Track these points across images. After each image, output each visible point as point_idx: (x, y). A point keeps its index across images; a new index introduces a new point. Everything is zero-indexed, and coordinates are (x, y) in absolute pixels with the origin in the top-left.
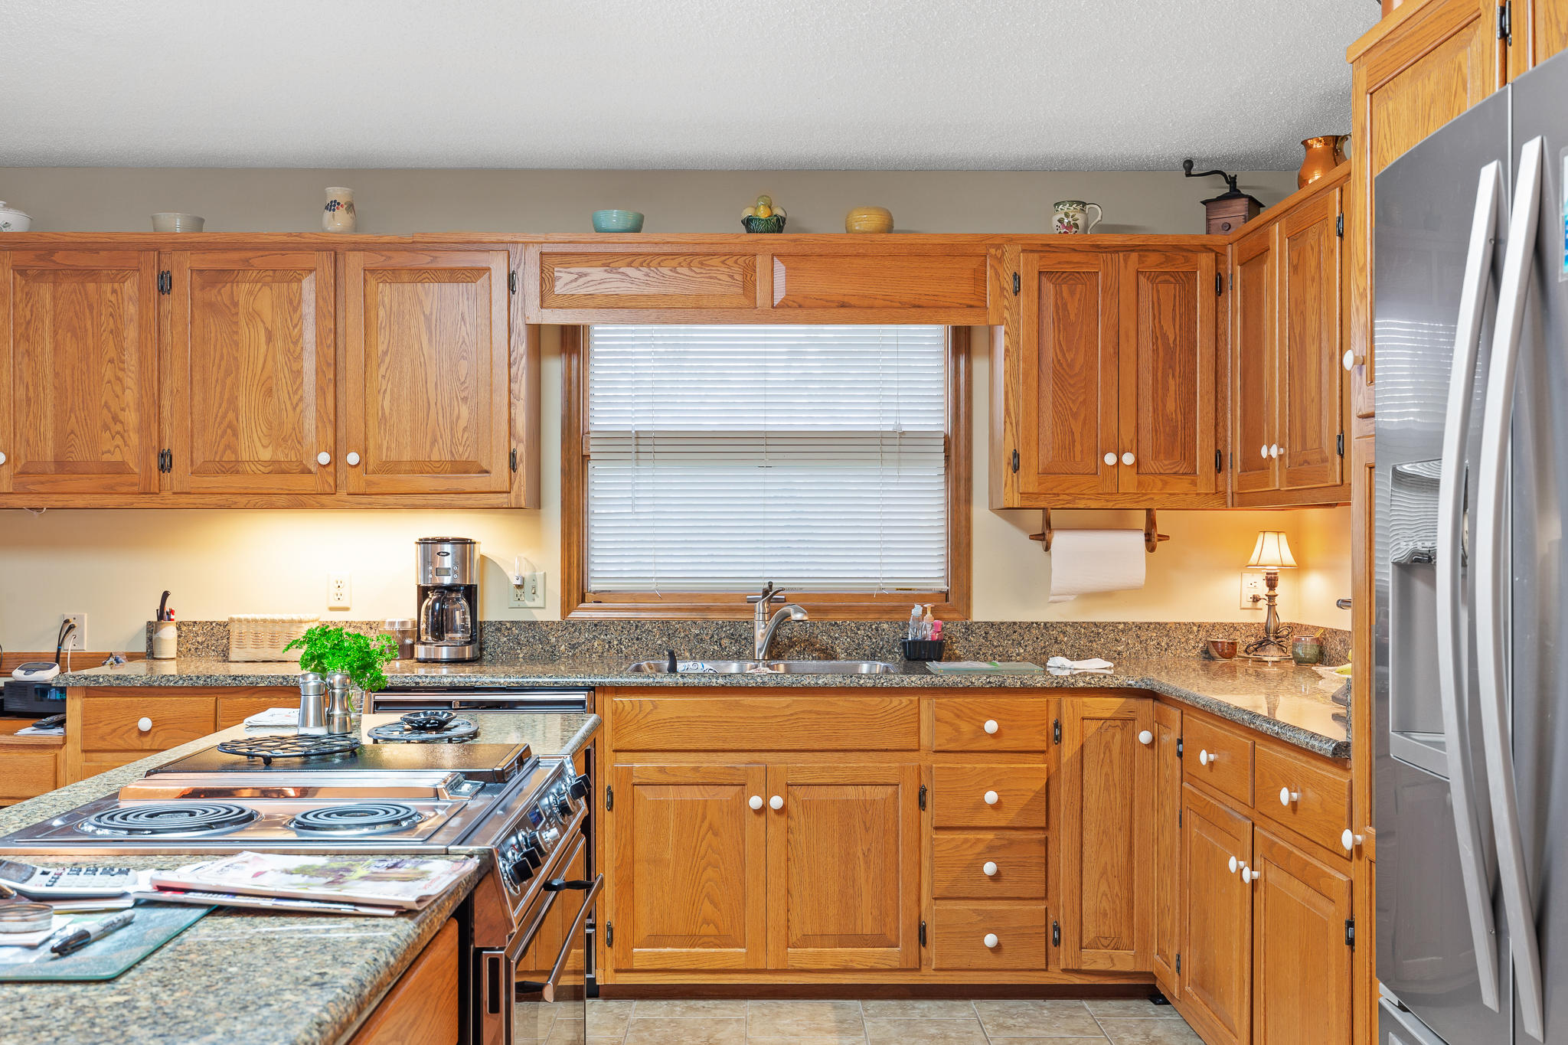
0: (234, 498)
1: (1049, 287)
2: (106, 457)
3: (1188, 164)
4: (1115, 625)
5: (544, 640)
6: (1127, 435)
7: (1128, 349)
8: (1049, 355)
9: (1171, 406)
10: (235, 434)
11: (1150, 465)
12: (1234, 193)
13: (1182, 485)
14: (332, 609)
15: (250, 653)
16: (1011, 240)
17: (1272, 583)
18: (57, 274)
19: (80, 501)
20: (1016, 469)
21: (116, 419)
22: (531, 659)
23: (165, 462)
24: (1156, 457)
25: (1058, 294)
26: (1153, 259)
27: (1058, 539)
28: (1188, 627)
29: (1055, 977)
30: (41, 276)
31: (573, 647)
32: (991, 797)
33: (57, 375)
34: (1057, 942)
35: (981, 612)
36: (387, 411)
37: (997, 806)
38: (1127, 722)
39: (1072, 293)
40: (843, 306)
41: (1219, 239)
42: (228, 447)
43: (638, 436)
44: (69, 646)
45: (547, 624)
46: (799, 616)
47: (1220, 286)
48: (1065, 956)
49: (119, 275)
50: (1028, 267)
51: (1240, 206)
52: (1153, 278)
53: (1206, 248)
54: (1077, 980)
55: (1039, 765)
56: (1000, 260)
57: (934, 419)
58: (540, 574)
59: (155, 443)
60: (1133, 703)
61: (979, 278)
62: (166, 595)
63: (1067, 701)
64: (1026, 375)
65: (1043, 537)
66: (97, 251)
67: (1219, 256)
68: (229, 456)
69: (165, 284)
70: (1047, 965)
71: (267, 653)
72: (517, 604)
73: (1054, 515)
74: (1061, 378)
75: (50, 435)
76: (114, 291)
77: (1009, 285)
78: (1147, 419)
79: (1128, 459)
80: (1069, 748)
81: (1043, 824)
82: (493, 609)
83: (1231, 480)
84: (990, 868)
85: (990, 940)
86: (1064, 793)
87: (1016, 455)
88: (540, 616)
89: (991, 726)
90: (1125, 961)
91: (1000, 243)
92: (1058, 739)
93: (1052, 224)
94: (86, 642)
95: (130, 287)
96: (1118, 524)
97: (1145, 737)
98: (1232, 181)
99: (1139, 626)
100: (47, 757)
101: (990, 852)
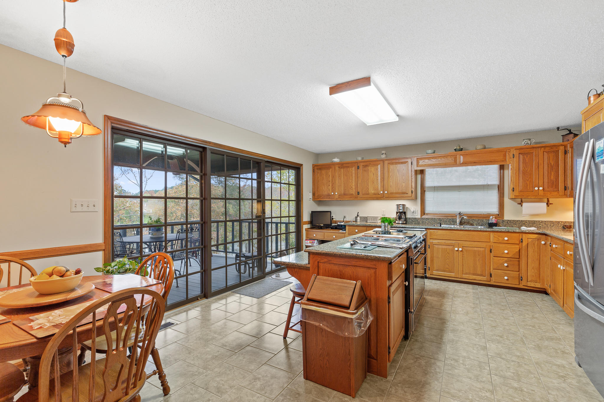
0: (368, 198)
1: (521, 156)
2: (350, 193)
3: (558, 128)
4: (539, 221)
5: (417, 221)
6: (541, 183)
7: (541, 167)
8: (521, 169)
9: (552, 177)
10: (368, 189)
11: (546, 189)
12: (570, 133)
13: (556, 193)
14: (382, 215)
15: (371, 221)
16: (512, 148)
18: (344, 167)
19: (347, 199)
20: (513, 191)
21: (352, 187)
22: (415, 224)
23: (358, 193)
24: (548, 188)
25: (524, 158)
26: (547, 149)
27: (524, 204)
28: (558, 222)
29: (521, 286)
30: (342, 168)
31: (423, 222)
32: (506, 252)
33: (344, 181)
34: (522, 280)
35: (507, 217)
36: (391, 185)
37: (507, 253)
38: (539, 240)
39: (527, 157)
40: (475, 163)
41: (565, 143)
42: (367, 191)
43: (434, 187)
44: (345, 220)
45: (418, 218)
46: (466, 218)
47: (566, 152)
48: (524, 283)
49: (352, 167)
50: (516, 153)
51: (572, 135)
52: (548, 152)
53: (562, 145)
54: (526, 288)
55: (517, 246)
56: (510, 152)
57: (496, 182)
58: (417, 210)
59: (357, 191)
60: (540, 236)
61: (505, 156)
62: (358, 213)
63: (524, 235)
64: (516, 173)
65: (521, 204)
66: (349, 164)
67: (565, 147)
68: (367, 192)
69: (358, 168)
70: (519, 284)
71: (373, 222)
72: (413, 215)
73: (523, 200)
74: (524, 173)
75: (343, 190)
76: (351, 169)
77: (512, 156)
78: (546, 180)
79: (541, 188)
80: (524, 244)
81: (518, 258)
82: (409, 216)
83: (568, 192)
84: (506, 265)
85: (506, 278)
86: (523, 252)
87: (513, 188)
88: (417, 217)
89: (506, 239)
90: (538, 285)
91: (509, 149)
92: (522, 242)
93: (523, 144)
94: (347, 219)
95: (353, 169)
96: (540, 201)
97: (543, 242)
98: (570, 131)
99: (545, 221)
100: (344, 234)
101: (506, 262)
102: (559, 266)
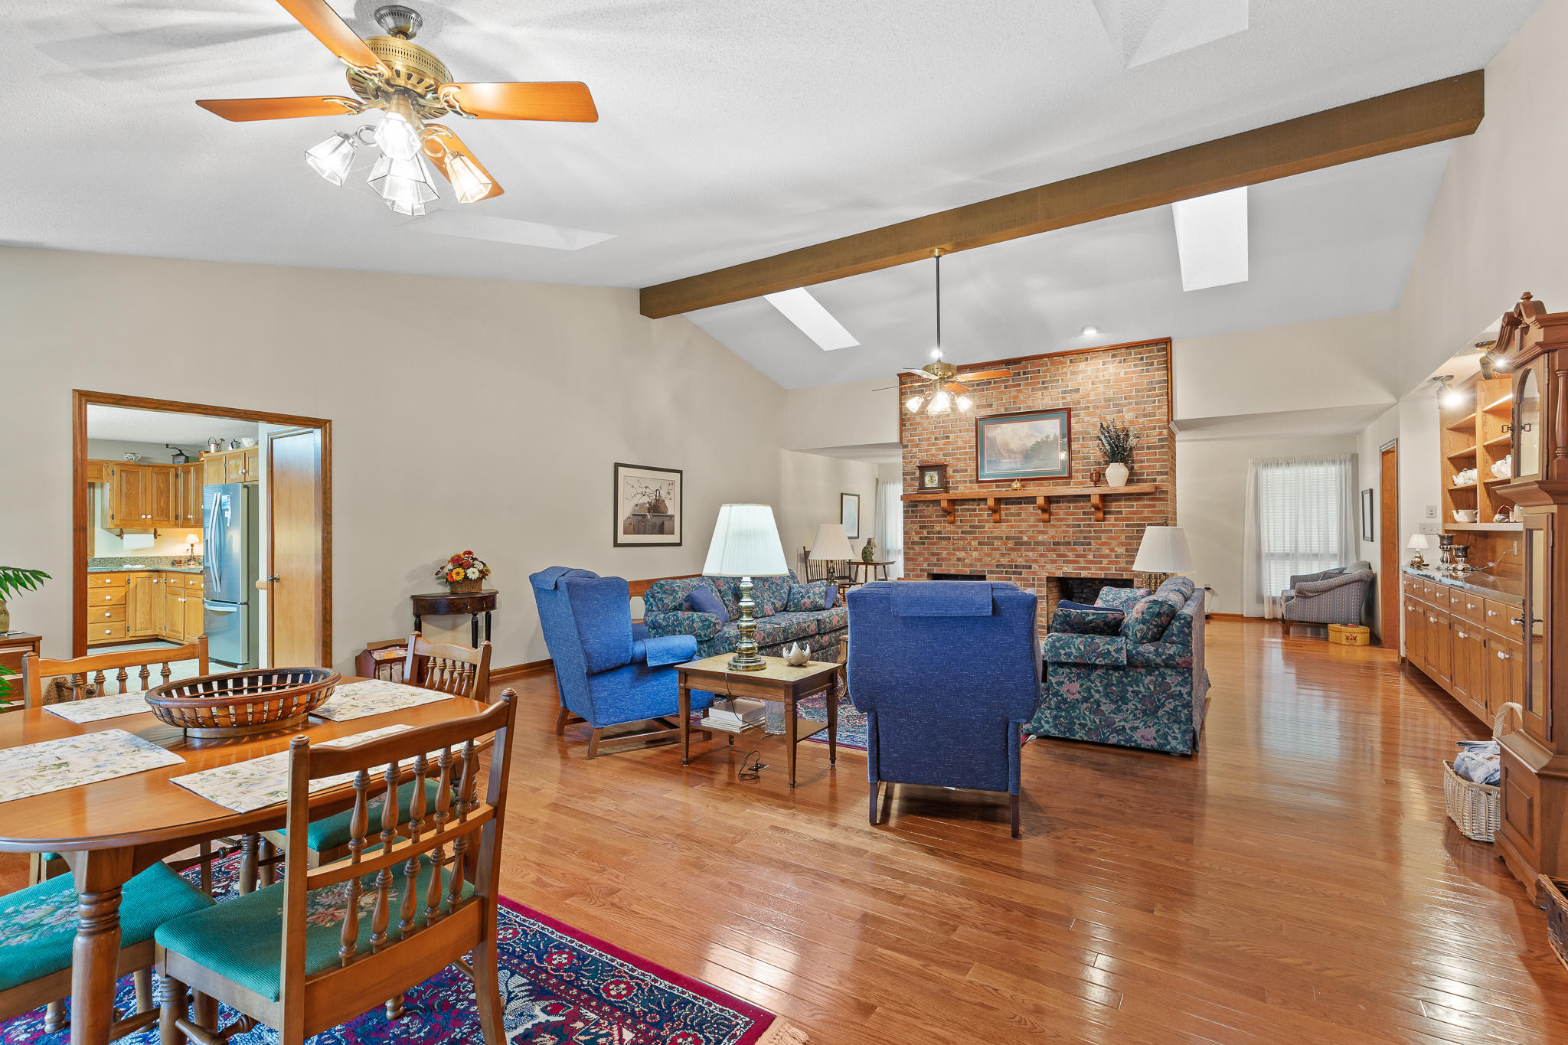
1: (124, 474)
3: (167, 446)
4: (146, 556)
6: (149, 510)
7: (149, 491)
8: (124, 490)
9: (162, 504)
11: (156, 518)
12: (181, 454)
13: (166, 523)
16: (111, 462)
17: (192, 545)
20: (113, 519)
24: (158, 516)
25: (127, 476)
26: (157, 469)
27: (125, 536)
28: (167, 557)
29: (128, 639)
32: (108, 598)
34: (128, 631)
35: (98, 555)
37: (110, 600)
38: (150, 578)
39: (131, 476)
41: (176, 465)
47: (177, 476)
48: (131, 634)
50: (117, 469)
51: (183, 458)
52: (157, 473)
53: (173, 467)
54: (134, 639)
55: (123, 589)
56: (108, 467)
60: (151, 573)
61: (101, 471)
63: (131, 574)
64: (116, 495)
65: (121, 535)
67: (177, 469)
70: (126, 635)
73: (124, 530)
74: (128, 497)
77: (111, 473)
78: (155, 507)
79: (149, 517)
80: (132, 585)
81: (124, 603)
83: (180, 521)
84: (108, 614)
85: (108, 632)
86: (131, 596)
87: (113, 515)
89: (108, 581)
90: (150, 633)
91: (108, 462)
92: (129, 583)
93: (125, 458)
96: (145, 532)
97: (155, 581)
98: (181, 450)
99: (153, 556)
101: (108, 611)
102: (179, 599)
